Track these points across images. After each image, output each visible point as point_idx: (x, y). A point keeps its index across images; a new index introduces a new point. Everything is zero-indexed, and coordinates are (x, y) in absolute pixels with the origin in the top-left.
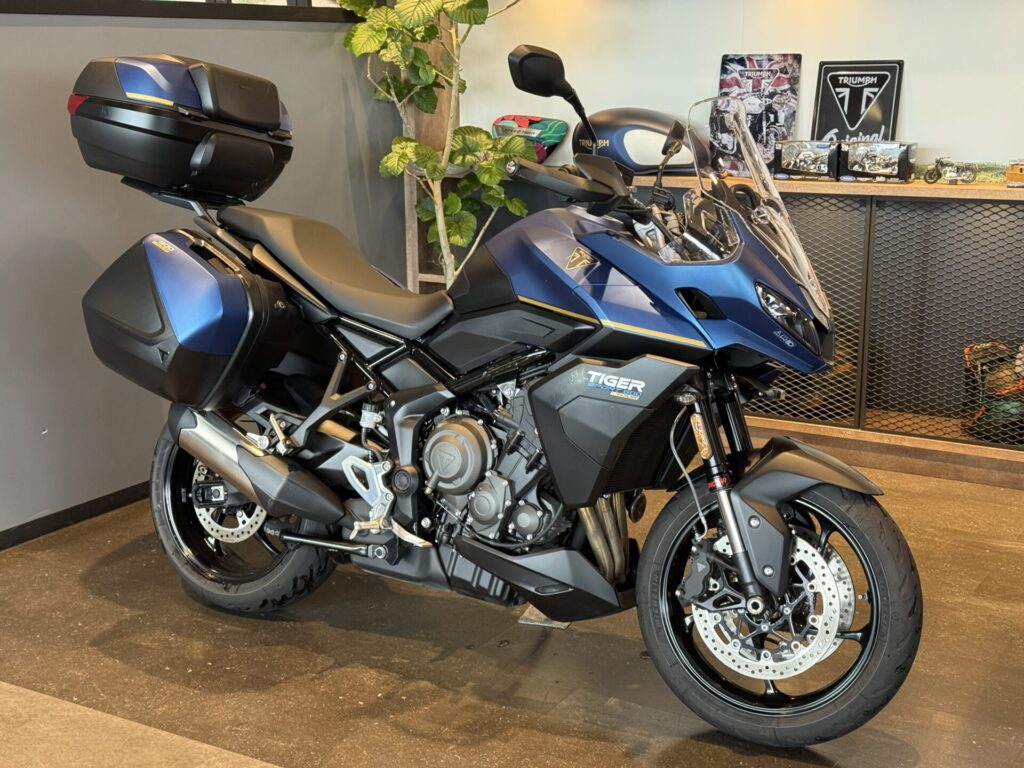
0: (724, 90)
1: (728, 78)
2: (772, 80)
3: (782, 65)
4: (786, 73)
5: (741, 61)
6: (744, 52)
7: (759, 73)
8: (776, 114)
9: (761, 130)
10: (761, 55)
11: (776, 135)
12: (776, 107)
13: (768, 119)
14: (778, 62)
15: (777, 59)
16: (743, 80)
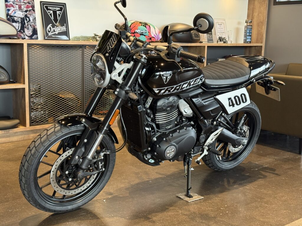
2: (25, 6)
7: (20, 3)
11: (31, 25)
12: (28, 16)
13: (27, 20)
16: (15, 5)
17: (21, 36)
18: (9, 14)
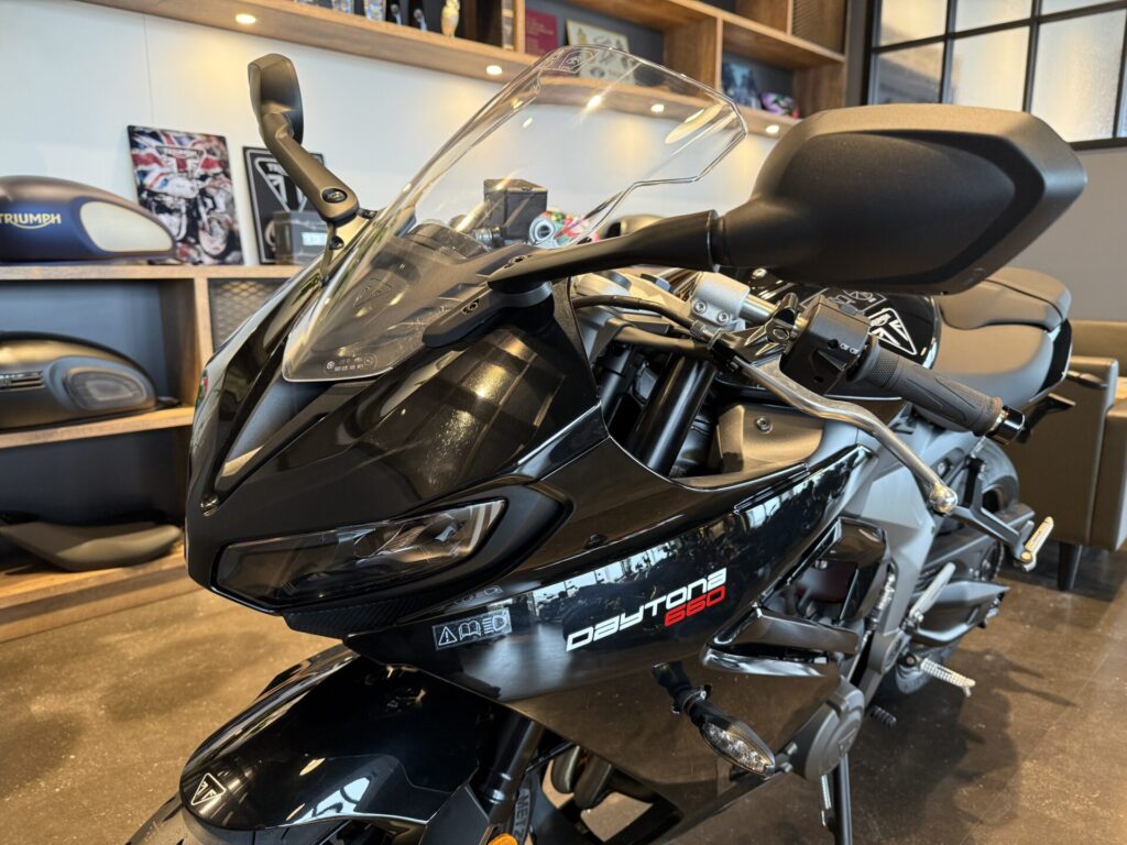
0: (142, 167)
1: (143, 153)
2: (201, 161)
3: (207, 145)
4: (214, 154)
5: (154, 135)
6: (156, 126)
7: (181, 152)
8: (212, 198)
9: (199, 217)
10: (177, 132)
11: (219, 222)
12: (211, 191)
13: (205, 205)
14: (200, 142)
15: (199, 138)
16: (163, 158)
17: (187, 255)
18: (147, 187)
